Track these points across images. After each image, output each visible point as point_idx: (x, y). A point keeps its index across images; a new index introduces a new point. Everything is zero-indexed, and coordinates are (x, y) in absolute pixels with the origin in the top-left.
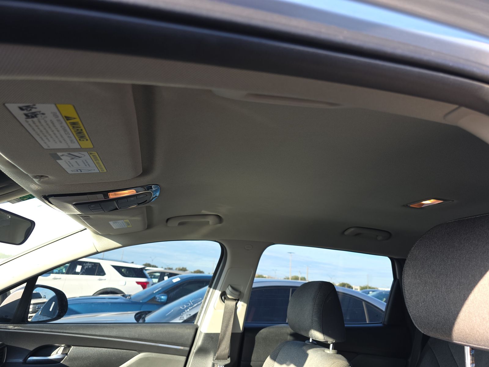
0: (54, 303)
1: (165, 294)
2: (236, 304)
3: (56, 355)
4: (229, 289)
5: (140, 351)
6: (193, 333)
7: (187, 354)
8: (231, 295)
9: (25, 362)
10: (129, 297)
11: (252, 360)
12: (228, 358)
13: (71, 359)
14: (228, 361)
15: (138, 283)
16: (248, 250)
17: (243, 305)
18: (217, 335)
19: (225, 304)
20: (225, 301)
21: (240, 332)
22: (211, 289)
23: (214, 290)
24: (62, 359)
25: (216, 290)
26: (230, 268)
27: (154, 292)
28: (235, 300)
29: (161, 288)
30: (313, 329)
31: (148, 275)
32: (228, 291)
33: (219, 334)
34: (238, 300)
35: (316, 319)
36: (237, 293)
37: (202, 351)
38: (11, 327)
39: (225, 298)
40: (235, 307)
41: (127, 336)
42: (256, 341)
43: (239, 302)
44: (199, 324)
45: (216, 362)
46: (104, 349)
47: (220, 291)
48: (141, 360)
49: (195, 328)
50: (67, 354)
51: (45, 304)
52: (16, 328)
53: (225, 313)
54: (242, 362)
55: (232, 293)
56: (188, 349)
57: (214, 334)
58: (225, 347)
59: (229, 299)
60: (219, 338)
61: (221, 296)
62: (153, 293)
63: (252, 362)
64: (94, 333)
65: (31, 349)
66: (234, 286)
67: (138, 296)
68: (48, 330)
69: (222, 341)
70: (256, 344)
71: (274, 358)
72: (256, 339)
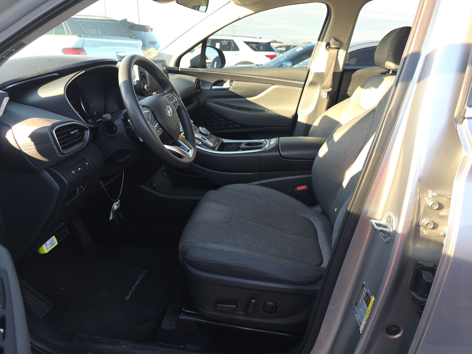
0: (216, 62)
1: (290, 62)
2: (338, 51)
3: (226, 85)
4: (332, 40)
5: (273, 84)
6: (307, 73)
7: (303, 87)
8: (333, 45)
9: (211, 89)
10: (262, 66)
11: (348, 90)
12: (330, 87)
13: (234, 88)
14: (330, 89)
15: (267, 56)
16: (348, 7)
17: (343, 52)
18: (323, 73)
19: (330, 52)
20: (329, 50)
21: (340, 71)
22: (320, 42)
23: (321, 42)
24: (230, 88)
25: (323, 42)
26: (333, 24)
27: (281, 60)
28: (337, 48)
29: (286, 57)
30: (388, 61)
31: (275, 49)
32: (331, 42)
33: (324, 73)
34: (339, 48)
35: (391, 53)
36: (338, 43)
37: (313, 84)
38: (200, 69)
39: (329, 48)
40: (336, 53)
41: (265, 75)
42: (352, 78)
43: (340, 50)
44: (310, 68)
45: (322, 90)
46: (251, 83)
47: (325, 42)
48: (274, 89)
49: (308, 70)
50: (232, 85)
51: (211, 63)
52: (203, 70)
53: (329, 58)
54: (341, 92)
55: (335, 43)
56: (303, 83)
57: (321, 73)
58: (328, 81)
59: (332, 48)
60: (324, 75)
61: (326, 46)
62: (280, 62)
63: (348, 92)
64: (244, 73)
65: (213, 82)
66: (336, 38)
67: (267, 65)
68: (219, 71)
69: (326, 76)
70: (352, 80)
71: (362, 87)
72: (352, 77)
